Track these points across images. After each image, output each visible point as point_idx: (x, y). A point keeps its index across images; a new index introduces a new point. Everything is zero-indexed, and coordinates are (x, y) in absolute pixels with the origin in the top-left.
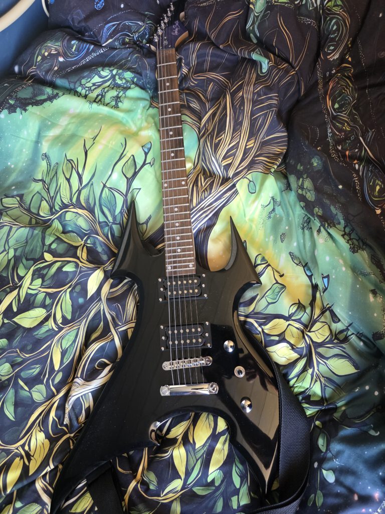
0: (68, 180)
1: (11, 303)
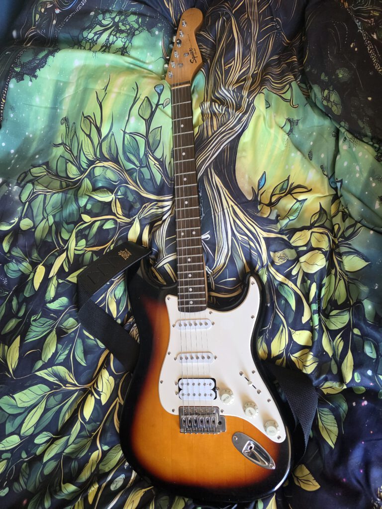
0: (89, 136)
1: (62, 265)
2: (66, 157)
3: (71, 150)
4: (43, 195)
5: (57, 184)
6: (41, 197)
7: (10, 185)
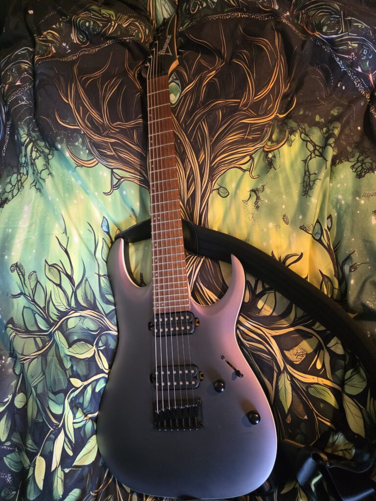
0: (60, 286)
1: (63, 449)
7: (4, 358)
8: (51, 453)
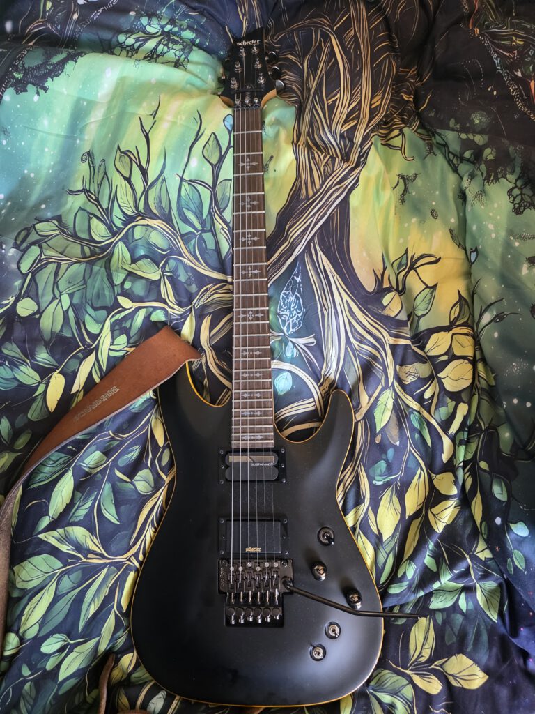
0: (128, 180)
1: (91, 373)
2: (88, 210)
3: (97, 200)
4: (56, 264)
5: (75, 249)
6: (52, 267)
8: (75, 374)
